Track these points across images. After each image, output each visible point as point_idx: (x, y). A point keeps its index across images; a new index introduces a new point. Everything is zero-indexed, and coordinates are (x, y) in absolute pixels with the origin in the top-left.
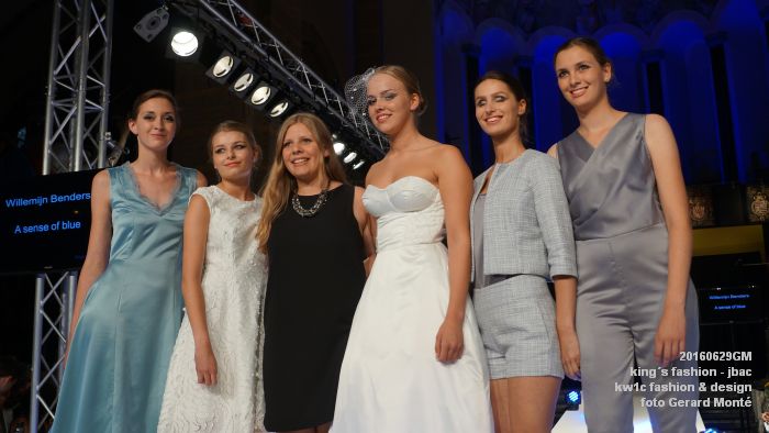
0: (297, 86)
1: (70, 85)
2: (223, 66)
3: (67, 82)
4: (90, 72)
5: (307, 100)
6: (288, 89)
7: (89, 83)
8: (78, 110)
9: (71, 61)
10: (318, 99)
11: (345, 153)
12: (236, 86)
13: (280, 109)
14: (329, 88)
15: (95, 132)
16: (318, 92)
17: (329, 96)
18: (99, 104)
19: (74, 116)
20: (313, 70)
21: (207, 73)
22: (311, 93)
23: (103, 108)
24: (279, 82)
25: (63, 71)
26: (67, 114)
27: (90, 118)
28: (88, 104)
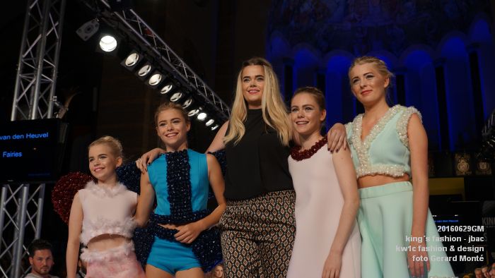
0: (179, 75)
1: (33, 65)
2: (132, 59)
3: (31, 62)
4: (46, 57)
5: (184, 84)
6: (172, 76)
7: (45, 64)
8: (36, 81)
9: (34, 50)
10: (191, 84)
11: (207, 120)
12: (140, 72)
13: (167, 89)
14: (199, 79)
15: (47, 96)
16: (192, 80)
17: (199, 83)
18: (51, 77)
19: (34, 85)
20: (190, 66)
21: (122, 63)
22: (187, 80)
23: (53, 80)
24: (168, 73)
25: (29, 55)
26: (29, 83)
27: (44, 86)
28: (43, 77)
